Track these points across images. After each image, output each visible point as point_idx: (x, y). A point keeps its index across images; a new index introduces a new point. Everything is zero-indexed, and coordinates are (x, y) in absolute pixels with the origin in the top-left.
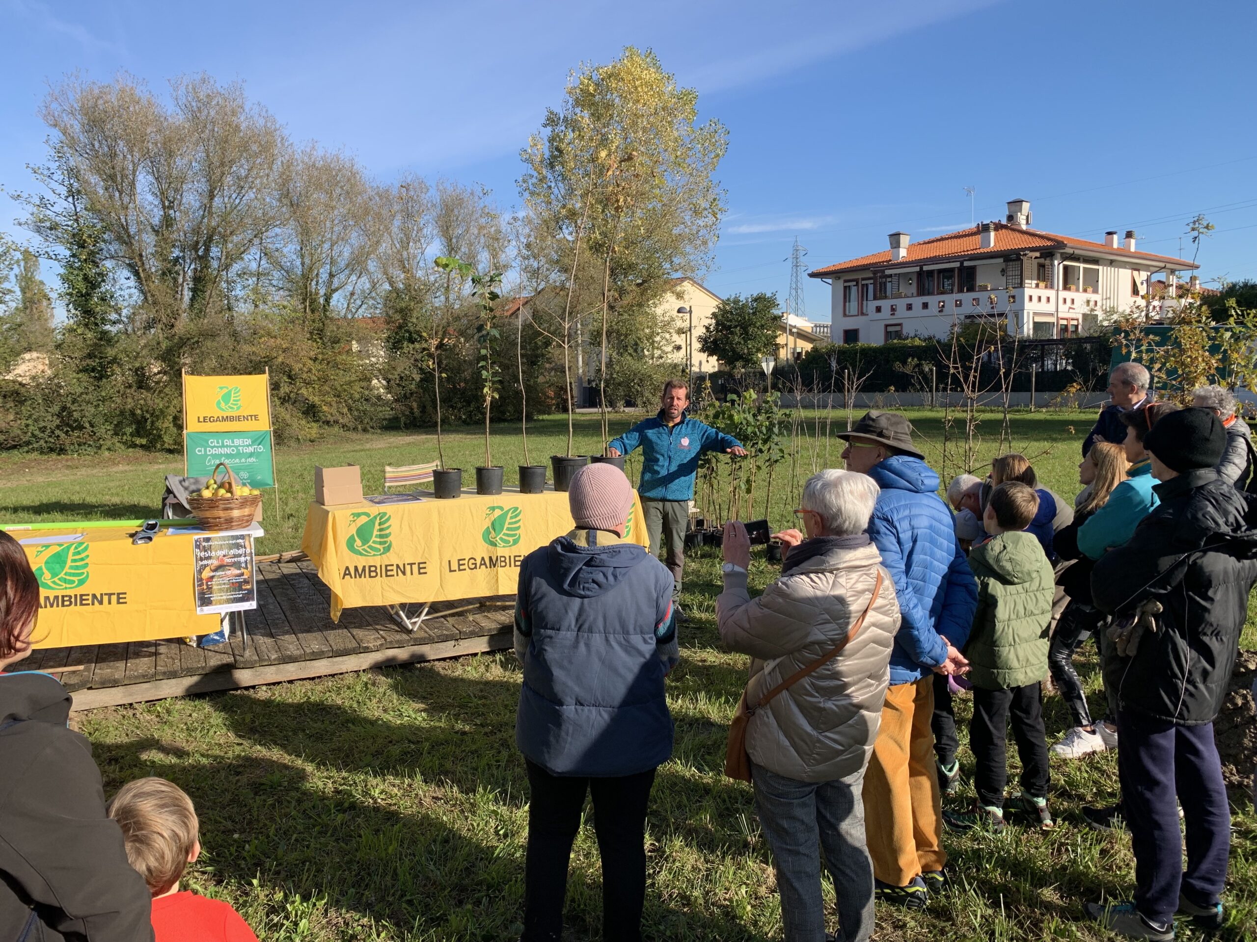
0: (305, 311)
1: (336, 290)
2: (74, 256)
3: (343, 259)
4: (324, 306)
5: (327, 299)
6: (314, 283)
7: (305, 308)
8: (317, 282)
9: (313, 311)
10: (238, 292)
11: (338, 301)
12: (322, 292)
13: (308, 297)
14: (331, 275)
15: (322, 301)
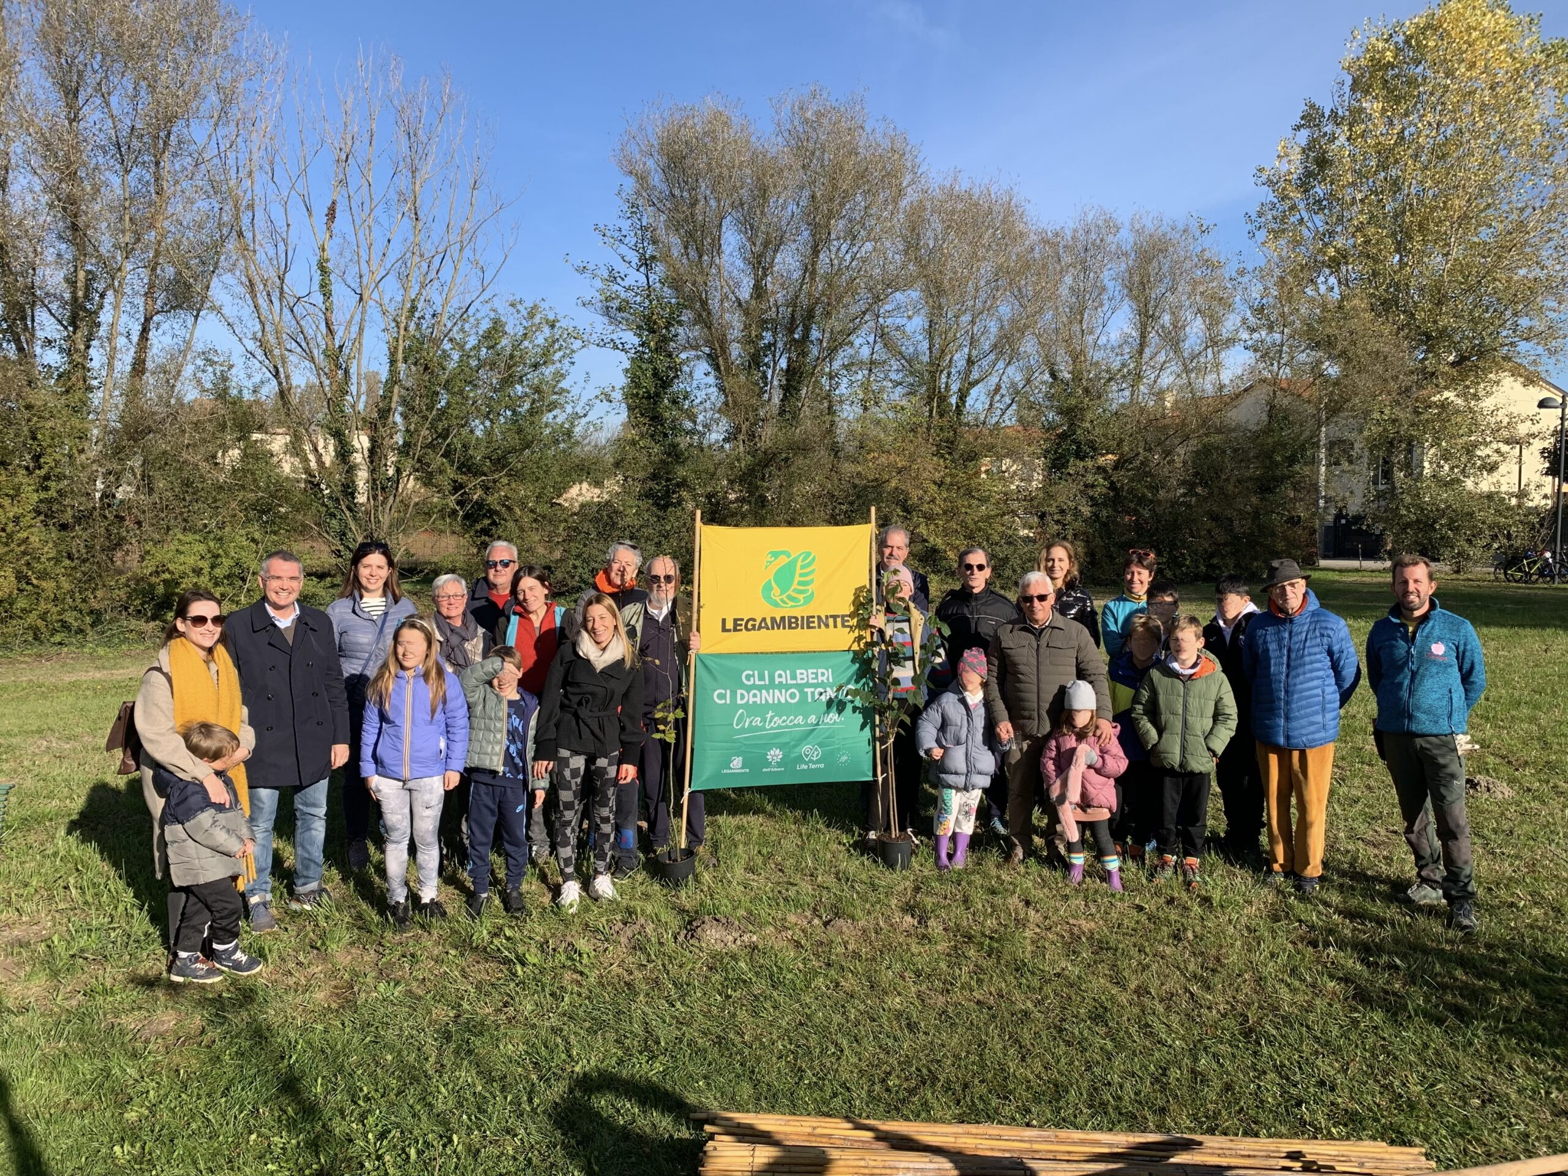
0: (931, 416)
1: (977, 382)
2: (642, 345)
3: (988, 338)
4: (958, 407)
5: (963, 396)
6: (944, 376)
7: (931, 411)
8: (949, 374)
9: (941, 416)
10: (843, 389)
11: (977, 400)
12: (955, 387)
13: (935, 396)
14: (970, 362)
15: (953, 400)
